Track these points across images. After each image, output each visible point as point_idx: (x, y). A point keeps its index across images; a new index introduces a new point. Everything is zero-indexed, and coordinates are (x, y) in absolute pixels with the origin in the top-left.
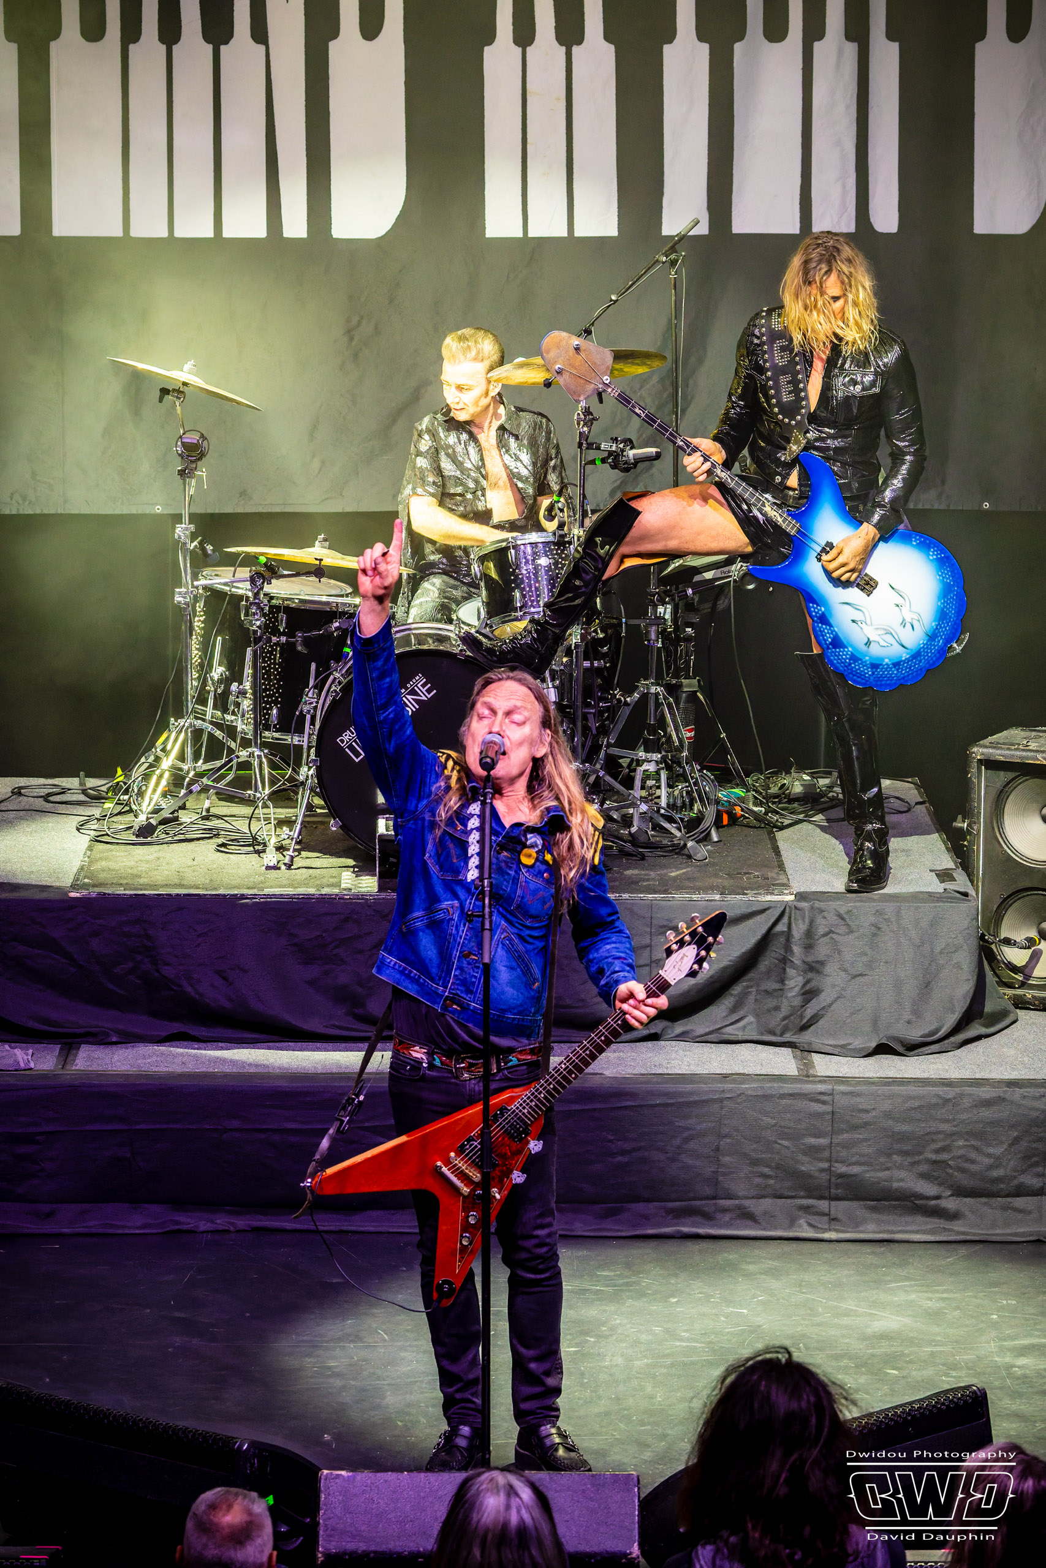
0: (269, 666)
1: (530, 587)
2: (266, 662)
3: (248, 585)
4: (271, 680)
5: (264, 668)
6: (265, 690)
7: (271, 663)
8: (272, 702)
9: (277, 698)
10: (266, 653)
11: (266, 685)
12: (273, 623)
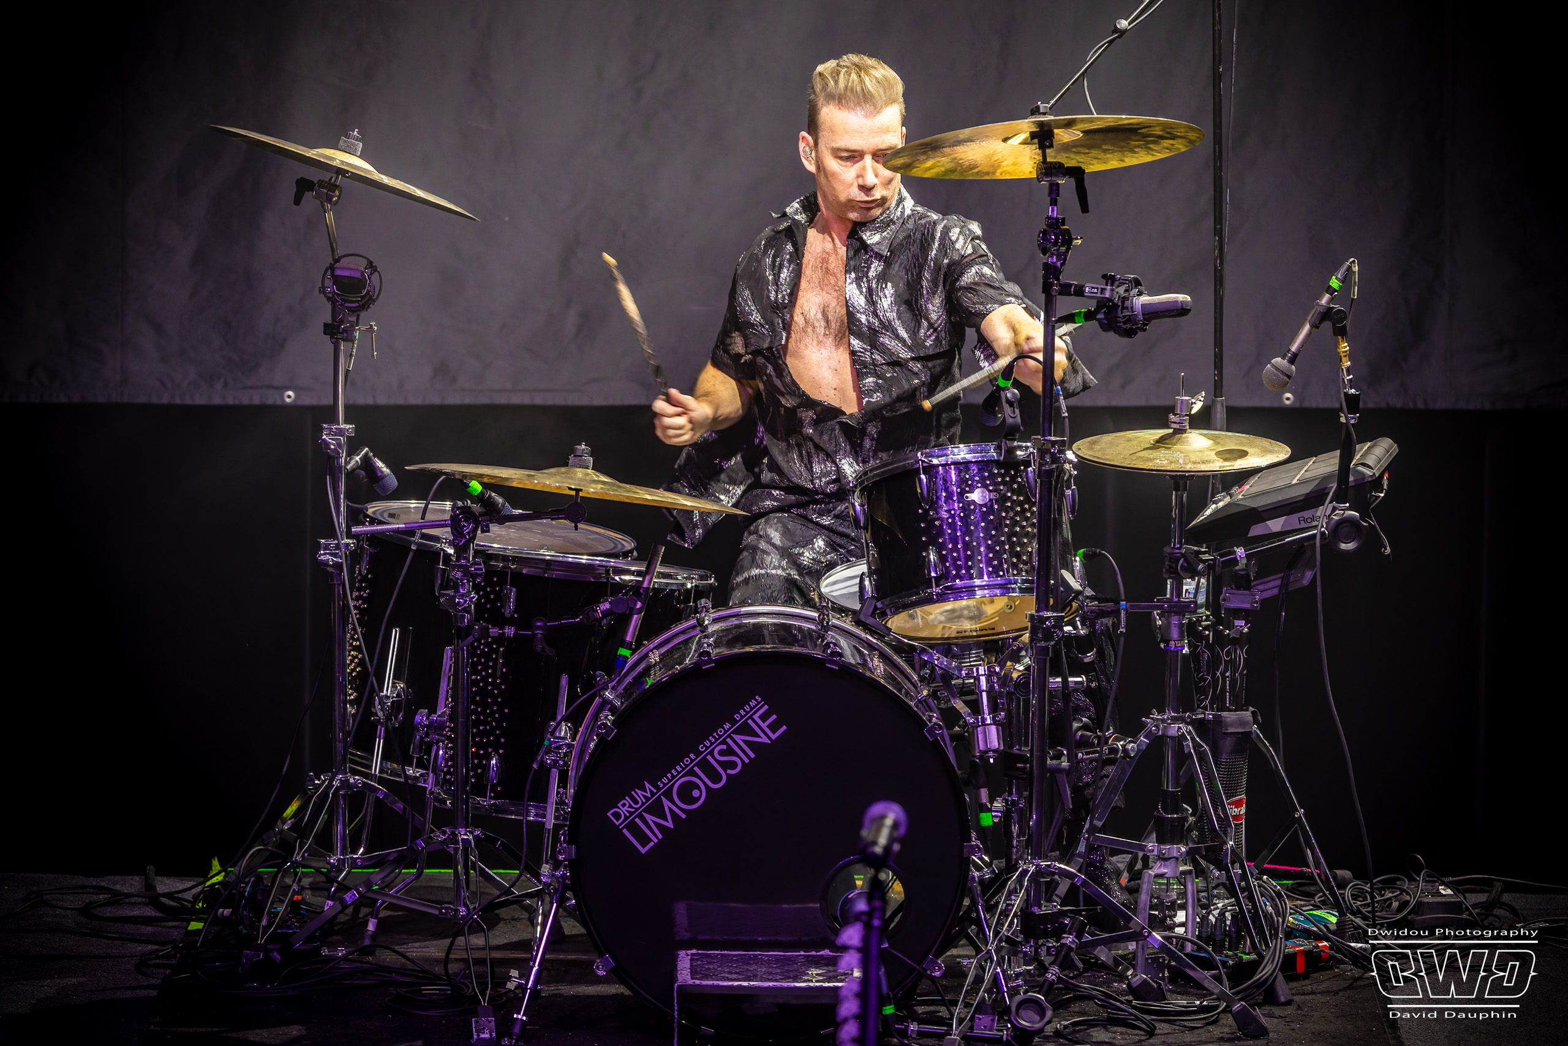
0: (484, 679)
1: (955, 544)
2: (478, 673)
3: (445, 533)
4: (486, 706)
5: (475, 683)
6: (476, 724)
7: (489, 675)
8: (490, 744)
9: (498, 737)
10: (479, 657)
11: (478, 714)
12: (493, 602)
